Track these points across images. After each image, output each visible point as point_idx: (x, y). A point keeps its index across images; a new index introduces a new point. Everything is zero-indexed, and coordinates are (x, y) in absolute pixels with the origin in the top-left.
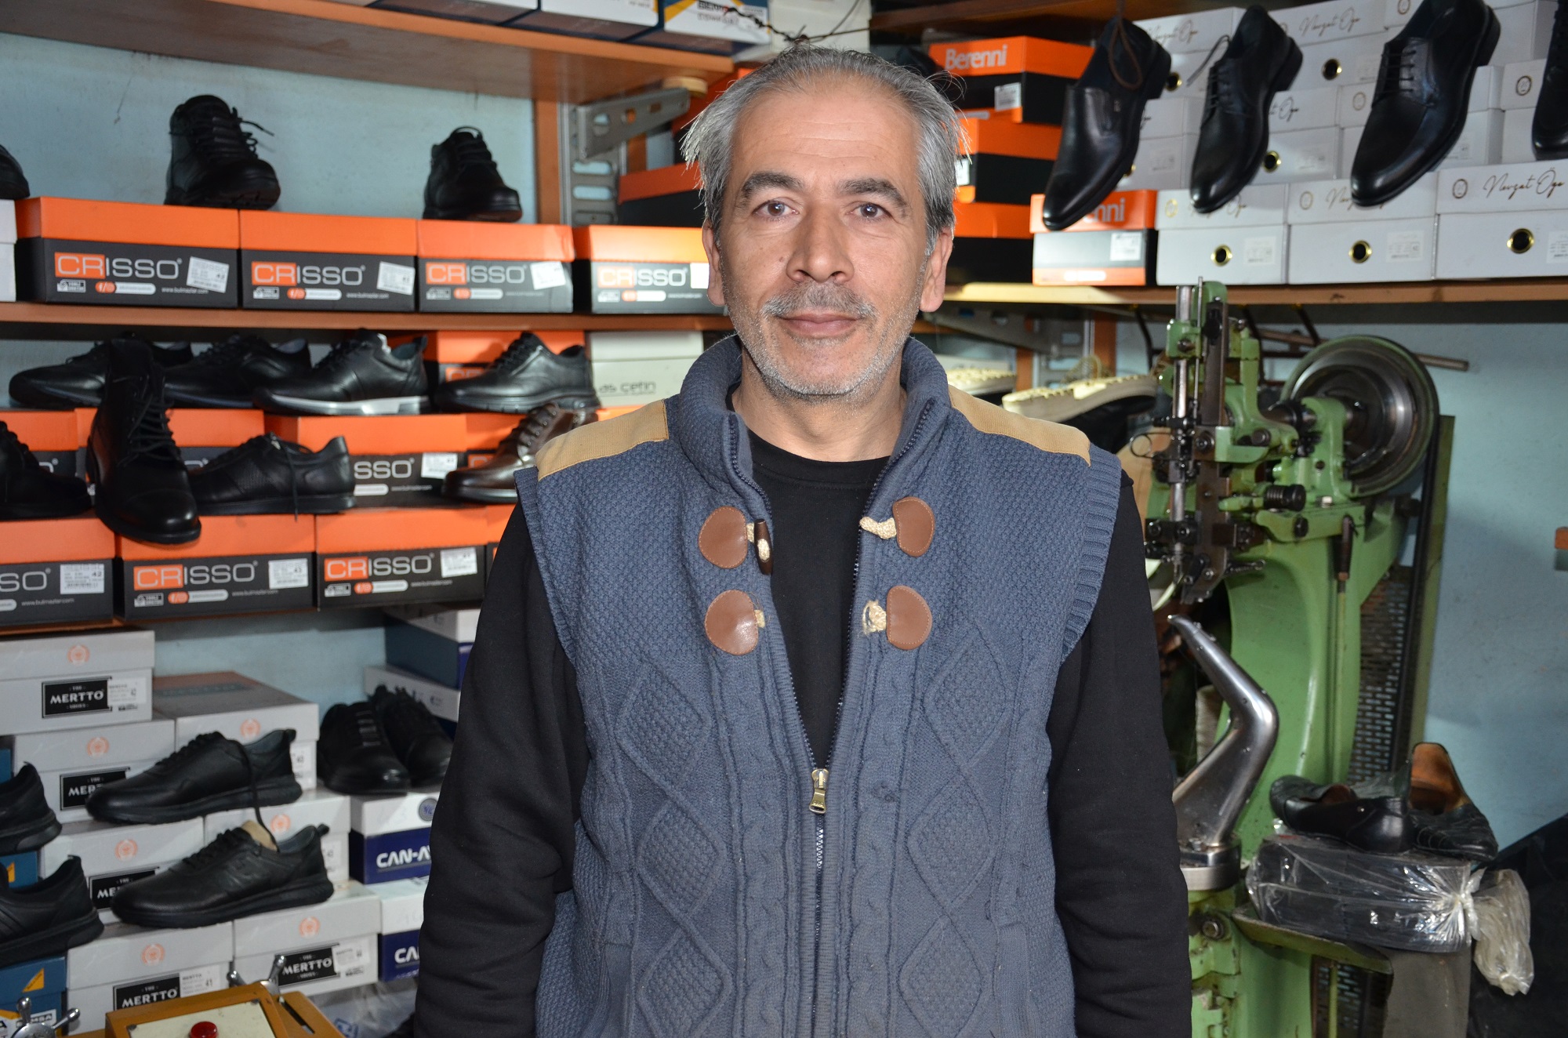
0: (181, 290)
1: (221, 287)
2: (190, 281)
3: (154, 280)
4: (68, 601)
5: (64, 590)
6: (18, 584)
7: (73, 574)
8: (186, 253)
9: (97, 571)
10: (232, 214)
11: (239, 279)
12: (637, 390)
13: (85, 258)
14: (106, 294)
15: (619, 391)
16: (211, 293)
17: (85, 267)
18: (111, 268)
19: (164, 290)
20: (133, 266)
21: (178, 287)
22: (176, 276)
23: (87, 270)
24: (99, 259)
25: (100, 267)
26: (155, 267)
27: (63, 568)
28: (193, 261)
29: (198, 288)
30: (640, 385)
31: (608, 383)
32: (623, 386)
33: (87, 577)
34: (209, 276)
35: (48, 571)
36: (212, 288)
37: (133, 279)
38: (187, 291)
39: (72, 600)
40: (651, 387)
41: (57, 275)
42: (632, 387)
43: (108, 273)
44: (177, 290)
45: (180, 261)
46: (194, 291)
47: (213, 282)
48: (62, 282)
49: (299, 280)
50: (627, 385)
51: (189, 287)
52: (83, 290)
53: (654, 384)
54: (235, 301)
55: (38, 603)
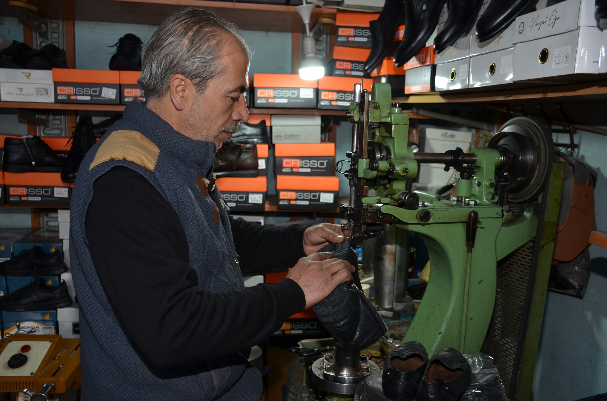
0: (99, 98)
1: (114, 97)
2: (103, 95)
3: (90, 95)
4: (56, 199)
5: (56, 195)
6: (42, 192)
7: (58, 191)
8: (101, 85)
9: (66, 190)
10: (117, 72)
11: (120, 94)
12: (292, 137)
13: (67, 88)
14: (74, 100)
15: (283, 137)
16: (110, 99)
17: (67, 91)
18: (76, 91)
19: (94, 98)
20: (83, 90)
21: (99, 97)
22: (98, 93)
23: (68, 92)
24: (72, 88)
25: (72, 91)
26: (90, 91)
27: (55, 189)
28: (104, 89)
29: (105, 98)
30: (293, 135)
31: (279, 134)
32: (285, 136)
33: (62, 192)
34: (110, 94)
35: (51, 189)
36: (110, 98)
37: (83, 95)
38: (102, 99)
39: (58, 199)
40: (298, 137)
41: (58, 93)
42: (289, 136)
43: (75, 93)
44: (98, 98)
45: (99, 88)
46: (104, 99)
47: (111, 96)
48: (59, 96)
49: (141, 95)
50: (287, 135)
51: (102, 97)
52: (66, 98)
53: (299, 136)
54: (118, 102)
55: (48, 199)
